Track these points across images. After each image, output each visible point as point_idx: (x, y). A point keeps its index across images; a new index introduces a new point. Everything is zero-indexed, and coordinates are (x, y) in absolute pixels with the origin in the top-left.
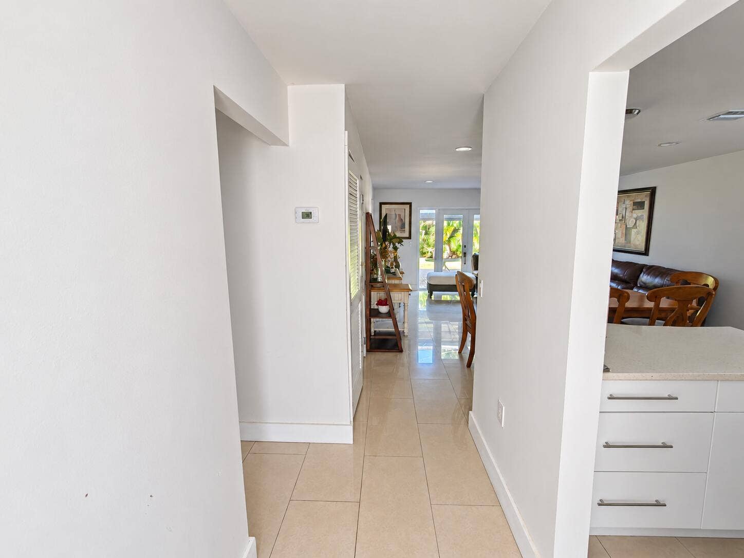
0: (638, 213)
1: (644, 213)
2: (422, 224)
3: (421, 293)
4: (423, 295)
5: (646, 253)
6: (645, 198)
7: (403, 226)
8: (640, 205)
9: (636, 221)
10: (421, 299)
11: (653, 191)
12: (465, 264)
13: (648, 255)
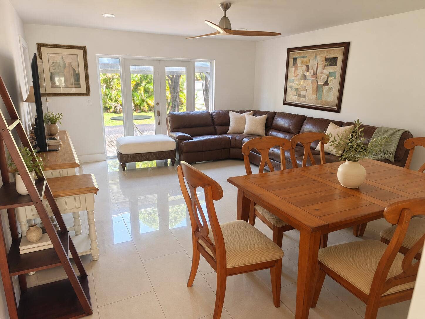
0: (330, 69)
1: (338, 69)
2: (102, 77)
3: (109, 162)
4: (114, 165)
5: (338, 110)
6: (338, 53)
7: (77, 78)
8: (332, 62)
9: (328, 77)
10: (110, 169)
11: (346, 46)
12: (159, 124)
13: (340, 113)
